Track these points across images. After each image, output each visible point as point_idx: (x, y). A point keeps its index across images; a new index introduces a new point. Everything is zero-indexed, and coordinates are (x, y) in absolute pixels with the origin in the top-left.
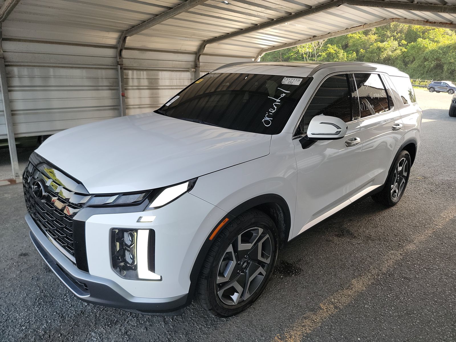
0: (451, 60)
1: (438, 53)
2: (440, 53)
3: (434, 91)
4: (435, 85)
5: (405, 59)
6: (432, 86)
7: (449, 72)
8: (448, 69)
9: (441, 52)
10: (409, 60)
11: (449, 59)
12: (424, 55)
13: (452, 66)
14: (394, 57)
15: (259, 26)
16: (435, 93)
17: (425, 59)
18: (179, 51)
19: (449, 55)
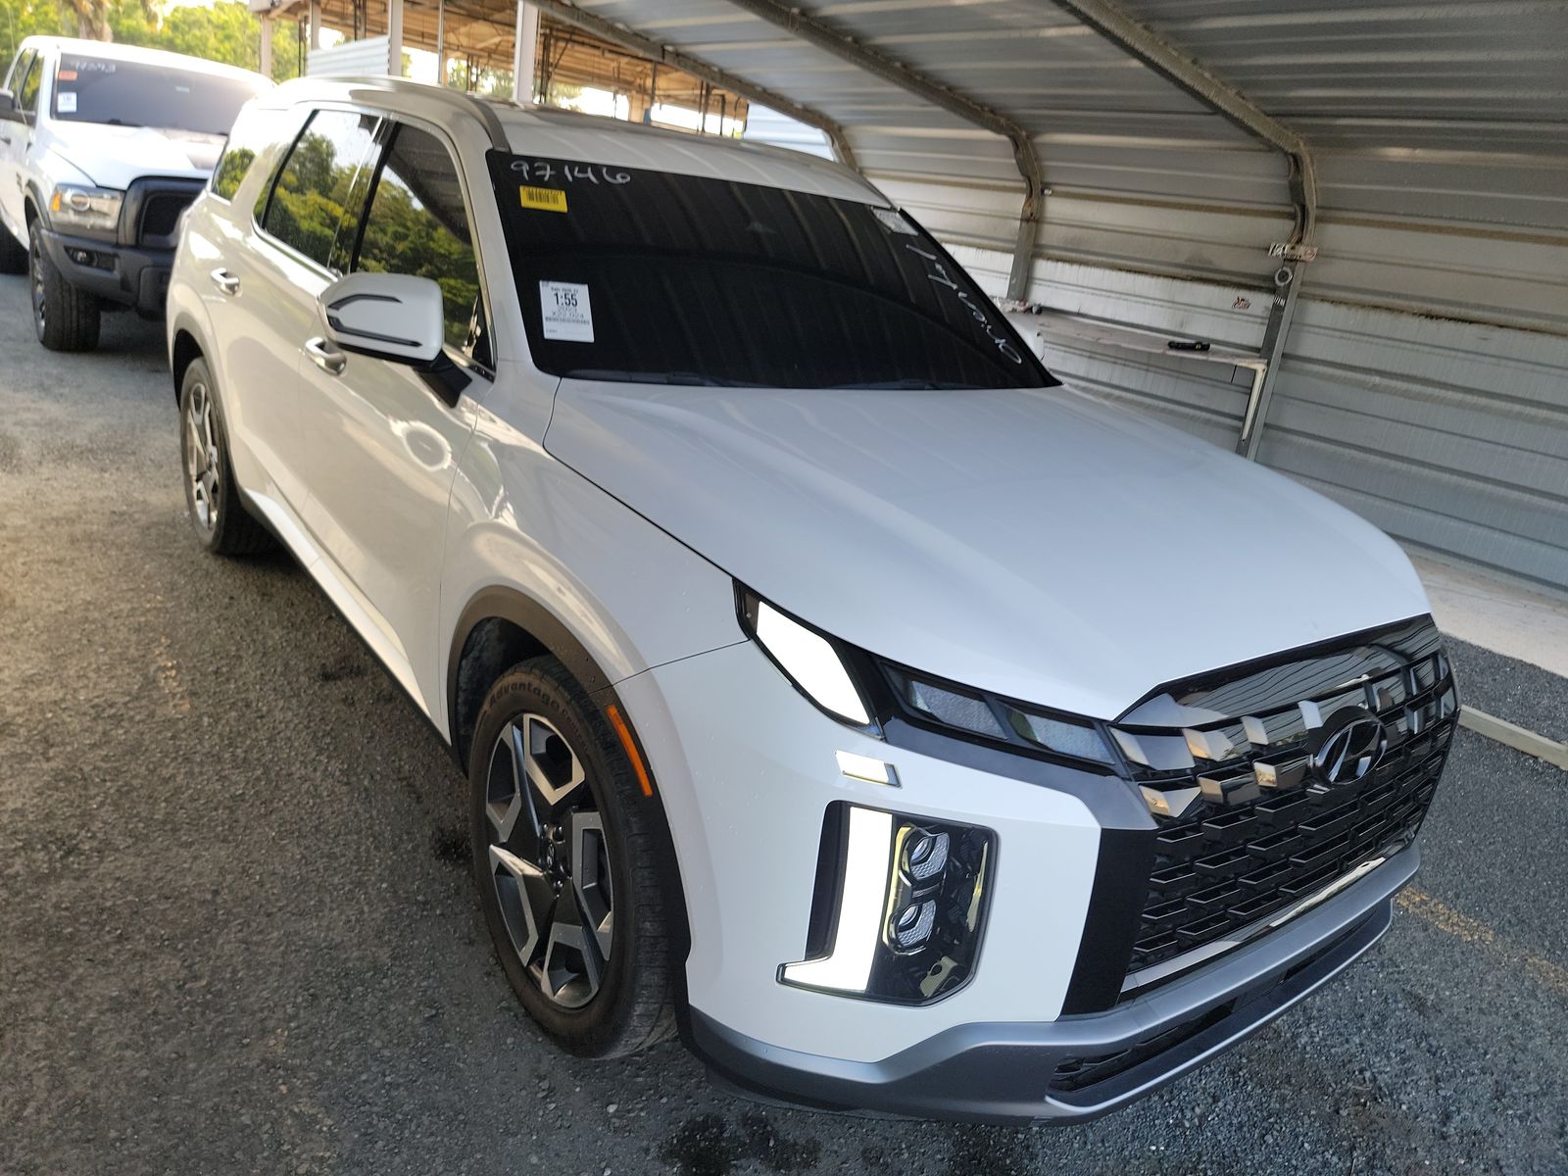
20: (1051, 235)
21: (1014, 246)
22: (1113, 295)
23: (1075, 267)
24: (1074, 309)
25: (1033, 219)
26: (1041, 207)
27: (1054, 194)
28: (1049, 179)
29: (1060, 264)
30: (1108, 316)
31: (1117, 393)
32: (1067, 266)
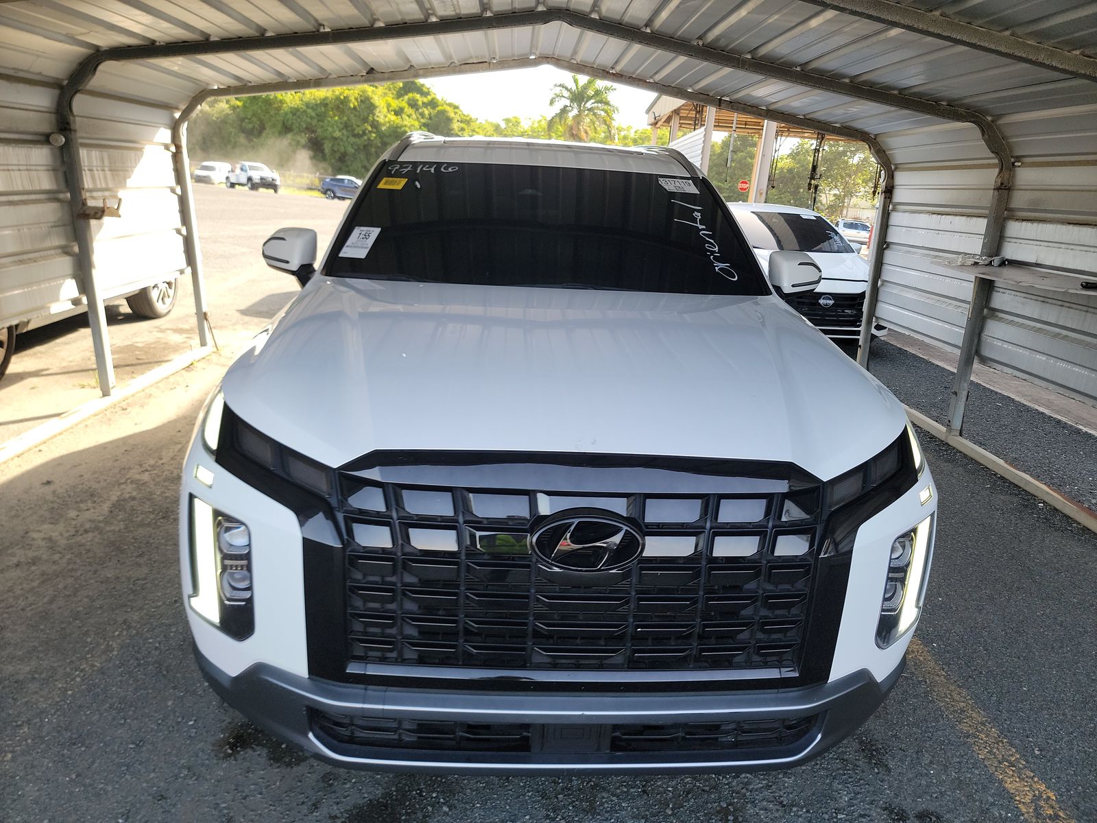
0: (334, 131)
1: (309, 116)
2: (312, 118)
3: (335, 197)
4: (335, 185)
5: (244, 124)
6: (330, 187)
7: (337, 158)
8: (334, 152)
9: (313, 114)
10: (254, 127)
11: (330, 129)
12: (282, 119)
13: (339, 144)
14: (217, 118)
15: (331, 35)
16: (336, 201)
17: (286, 128)
18: (21, 74)
19: (329, 121)
20: (1019, 200)
21: (987, 212)
22: (1063, 246)
23: (1035, 225)
24: (1033, 261)
25: (1005, 188)
26: (1012, 177)
27: (1024, 165)
28: (1018, 153)
29: (1024, 223)
30: (1058, 264)
31: (1065, 332)
32: (1029, 224)
